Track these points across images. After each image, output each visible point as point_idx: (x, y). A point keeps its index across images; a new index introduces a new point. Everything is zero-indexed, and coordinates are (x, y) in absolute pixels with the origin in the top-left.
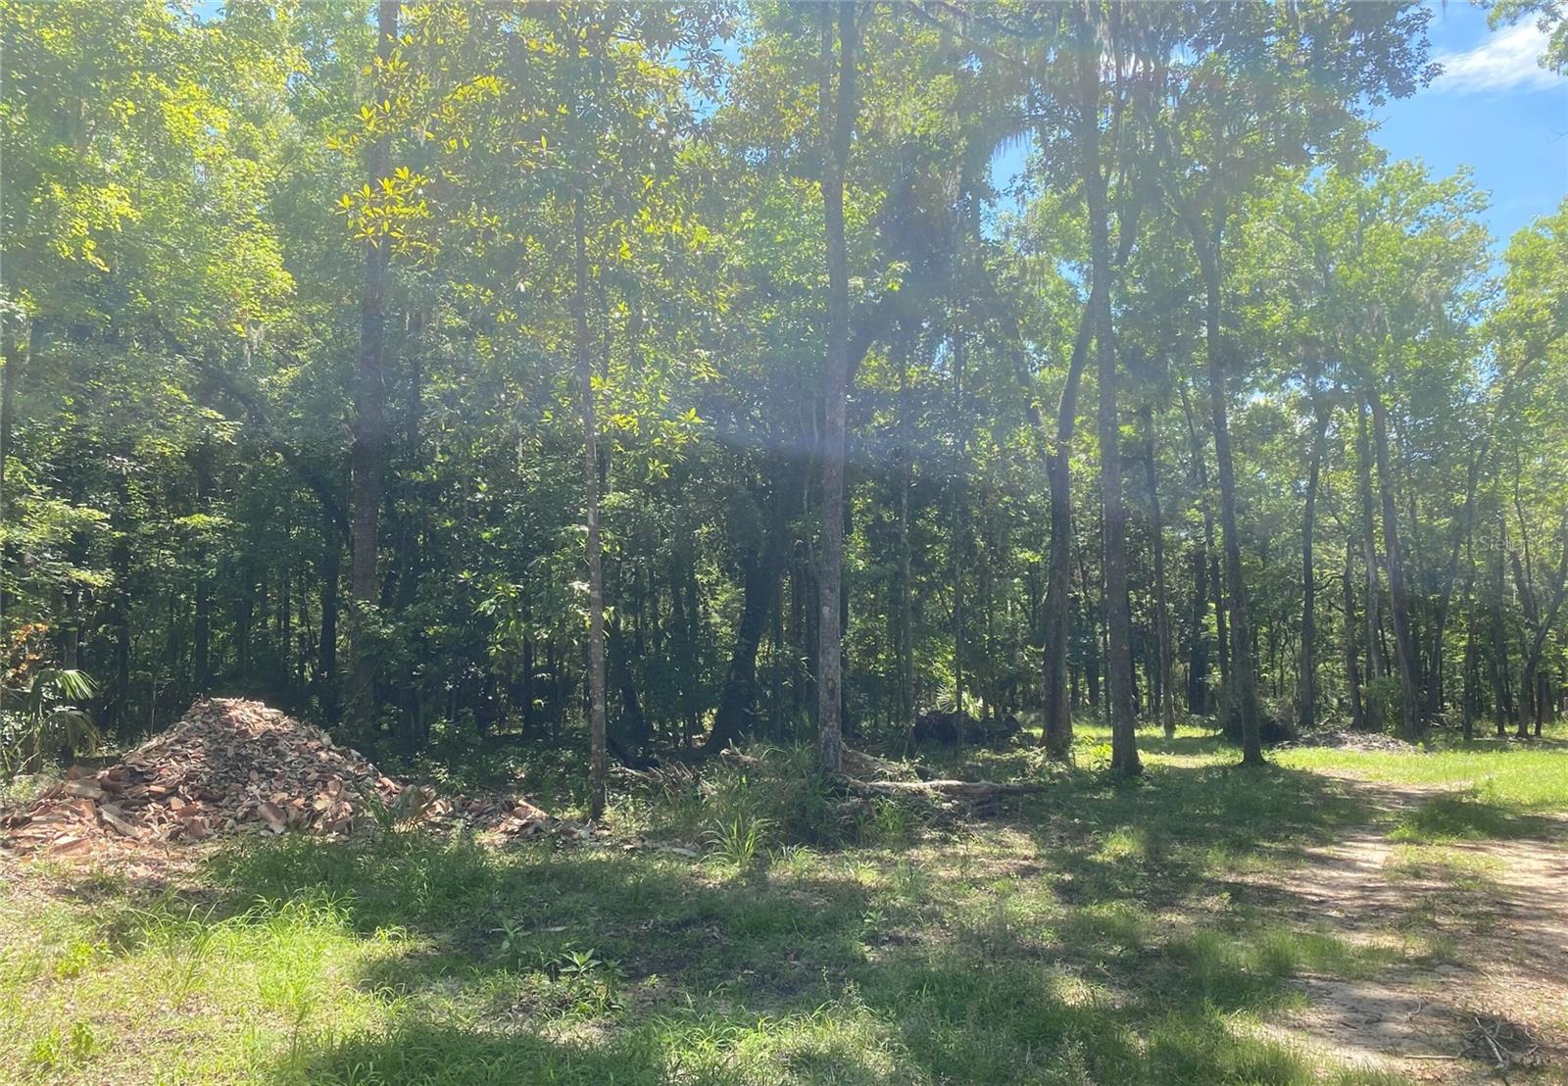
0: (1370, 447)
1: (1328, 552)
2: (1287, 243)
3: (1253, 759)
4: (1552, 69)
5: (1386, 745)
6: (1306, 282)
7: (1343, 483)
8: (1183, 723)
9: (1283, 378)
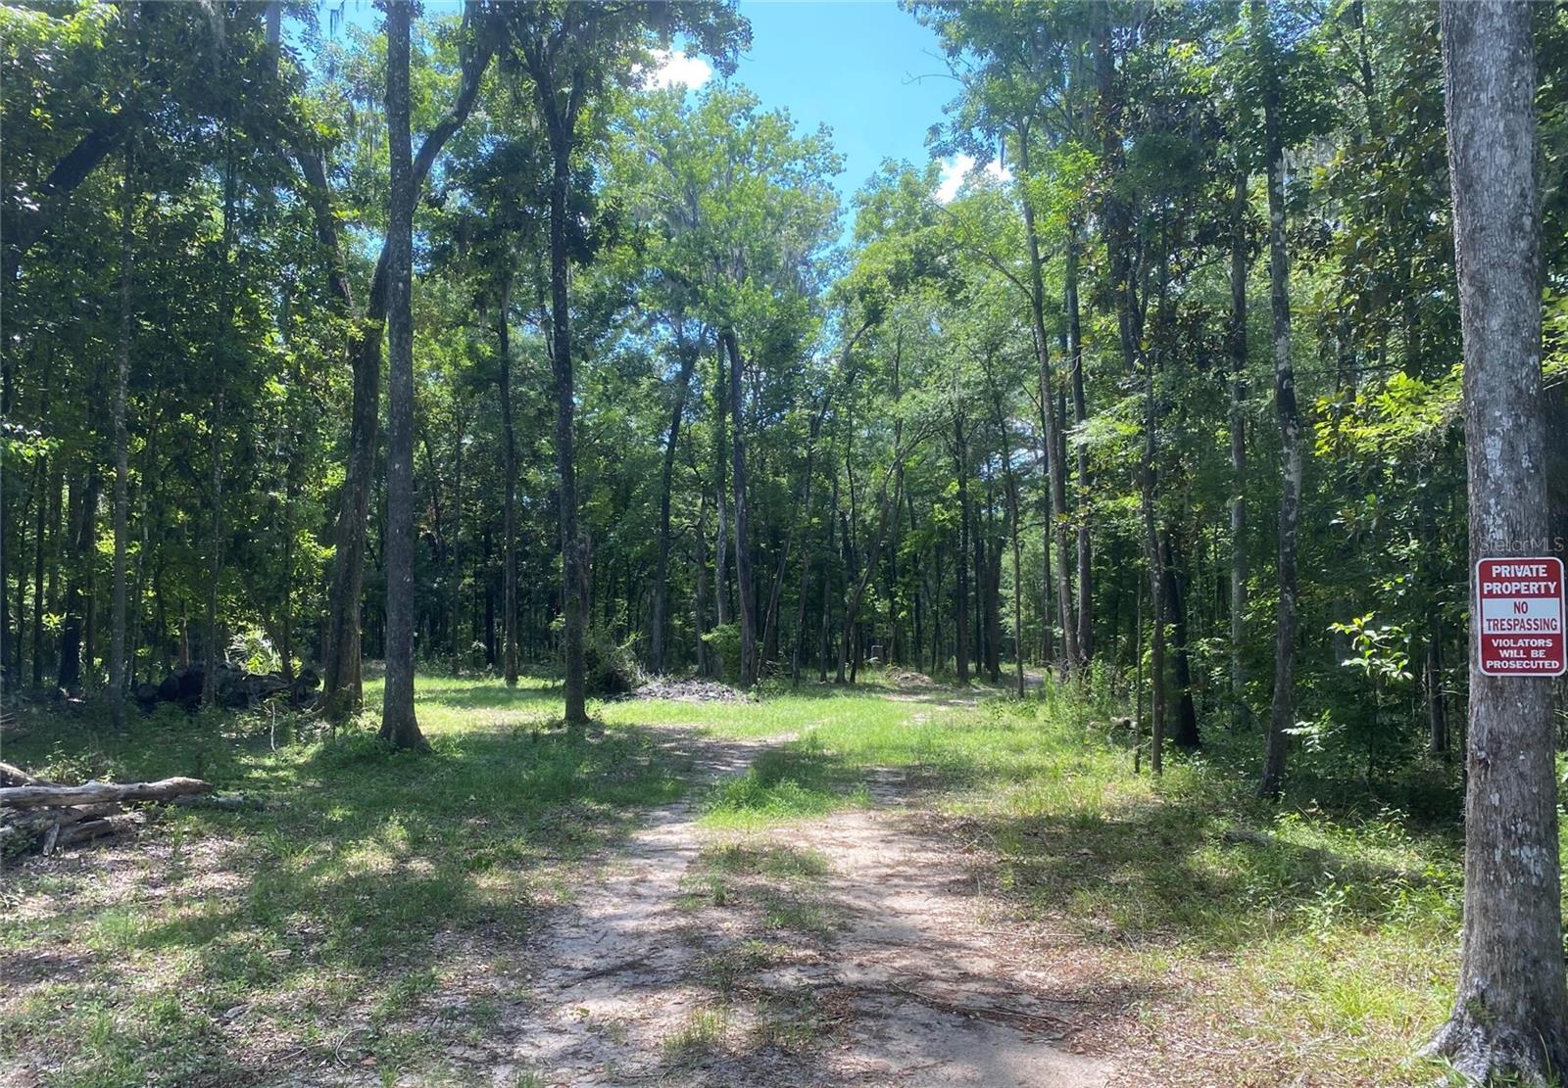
0: (728, 396)
1: (685, 500)
2: (660, 172)
3: (576, 715)
4: (910, 11)
5: (721, 694)
6: (676, 216)
7: (701, 430)
8: (525, 674)
9: (652, 320)
